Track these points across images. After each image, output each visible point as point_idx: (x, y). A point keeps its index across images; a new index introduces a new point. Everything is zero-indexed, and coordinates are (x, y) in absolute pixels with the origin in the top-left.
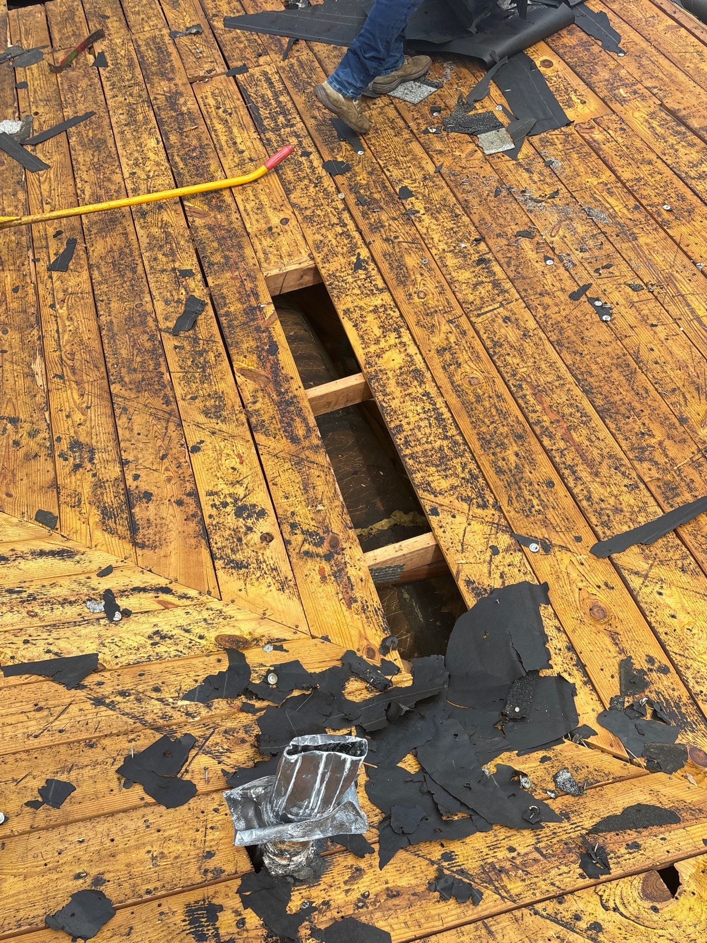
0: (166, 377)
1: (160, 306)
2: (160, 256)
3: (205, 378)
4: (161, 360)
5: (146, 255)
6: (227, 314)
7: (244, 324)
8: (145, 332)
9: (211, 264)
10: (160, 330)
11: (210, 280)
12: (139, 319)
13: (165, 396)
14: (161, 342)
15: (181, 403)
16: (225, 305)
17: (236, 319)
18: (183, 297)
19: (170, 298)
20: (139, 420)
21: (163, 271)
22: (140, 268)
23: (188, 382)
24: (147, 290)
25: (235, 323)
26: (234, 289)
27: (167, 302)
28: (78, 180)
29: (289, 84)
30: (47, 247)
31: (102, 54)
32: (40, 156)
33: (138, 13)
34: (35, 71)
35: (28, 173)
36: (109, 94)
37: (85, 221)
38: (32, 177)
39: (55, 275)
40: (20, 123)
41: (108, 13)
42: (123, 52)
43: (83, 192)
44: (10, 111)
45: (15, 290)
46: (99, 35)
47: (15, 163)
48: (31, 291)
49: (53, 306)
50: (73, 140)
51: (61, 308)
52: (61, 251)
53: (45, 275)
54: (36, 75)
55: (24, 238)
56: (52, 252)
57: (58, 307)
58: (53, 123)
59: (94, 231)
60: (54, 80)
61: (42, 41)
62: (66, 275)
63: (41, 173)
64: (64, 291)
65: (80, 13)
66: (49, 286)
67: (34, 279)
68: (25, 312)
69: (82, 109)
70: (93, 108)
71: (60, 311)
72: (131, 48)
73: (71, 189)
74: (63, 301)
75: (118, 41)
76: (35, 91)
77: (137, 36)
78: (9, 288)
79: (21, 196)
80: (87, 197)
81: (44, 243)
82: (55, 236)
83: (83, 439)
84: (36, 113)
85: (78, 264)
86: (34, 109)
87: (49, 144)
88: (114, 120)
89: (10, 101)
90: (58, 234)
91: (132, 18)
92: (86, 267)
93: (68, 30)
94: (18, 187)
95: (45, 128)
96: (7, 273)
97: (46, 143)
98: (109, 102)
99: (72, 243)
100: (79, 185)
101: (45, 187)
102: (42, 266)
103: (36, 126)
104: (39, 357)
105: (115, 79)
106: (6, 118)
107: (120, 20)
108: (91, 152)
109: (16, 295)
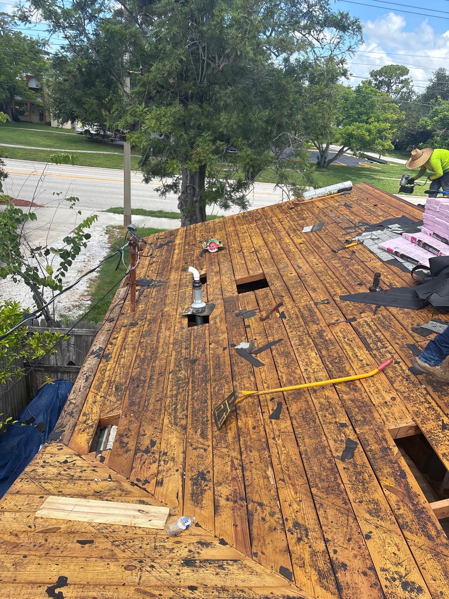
0: (342, 485)
1: (332, 443)
2: (327, 415)
3: (365, 490)
4: (338, 475)
5: (320, 413)
6: (371, 450)
7: (382, 457)
8: (326, 458)
9: (356, 421)
10: (334, 457)
11: (357, 429)
12: (321, 449)
13: (343, 499)
14: (335, 464)
15: (353, 504)
16: (369, 445)
17: (377, 454)
18: (343, 439)
19: (337, 439)
20: (331, 513)
21: (330, 423)
22: (317, 420)
23: (355, 491)
24: (323, 434)
25: (377, 456)
26: (372, 436)
27: (335, 441)
28: (279, 372)
29: (379, 326)
30: (268, 406)
31: (283, 312)
32: (259, 359)
33: (297, 294)
34: (253, 320)
35: (254, 367)
36: (289, 331)
37: (285, 393)
38: (256, 369)
39: (273, 421)
40: (249, 344)
41: (283, 294)
42: (293, 312)
43: (282, 377)
44: (244, 338)
45: (254, 428)
46: (281, 304)
47: (248, 362)
48: (262, 429)
49: (274, 438)
50: (274, 352)
51: (279, 440)
52: (275, 408)
53: (268, 421)
54: (254, 322)
55: (256, 400)
56: (270, 409)
57: (277, 439)
58: (264, 344)
59: (290, 399)
60: (262, 324)
61: (255, 307)
62: (279, 422)
63: (260, 367)
64: (280, 430)
65: (270, 294)
66: (271, 427)
67: (263, 423)
68: (260, 440)
69: (277, 337)
70: (282, 337)
71: (278, 442)
72: (296, 310)
73: (276, 376)
74: (279, 436)
75: (290, 307)
76: (254, 329)
77: (298, 304)
78: (251, 427)
79: (252, 378)
80: (284, 381)
81: (266, 403)
82: (271, 400)
83: (300, 521)
84: (255, 339)
85: (285, 416)
86: (254, 337)
87: (263, 353)
88: (292, 343)
89: (243, 334)
90: (272, 399)
91: (295, 297)
92: (289, 418)
93: (266, 302)
94: (250, 374)
95: (260, 346)
96: (249, 418)
97: (262, 353)
98: (289, 334)
99: (280, 404)
100: (280, 374)
101: (263, 374)
102: (266, 416)
103: (256, 345)
104: (270, 468)
105: (291, 324)
106: (242, 341)
107: (289, 297)
108: (283, 358)
109: (254, 431)
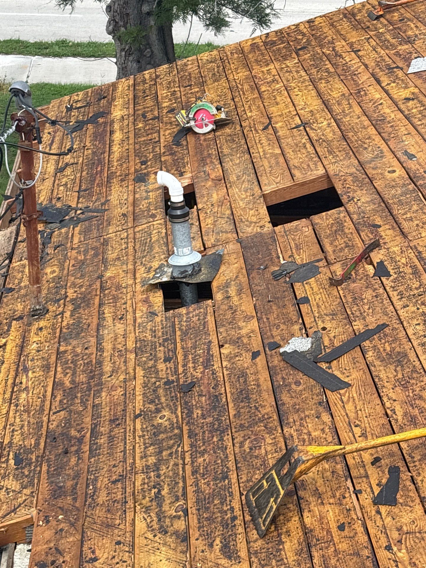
28: (385, 399)
30: (367, 477)
31: (381, 263)
32: (337, 373)
33: (411, 219)
34: (314, 285)
35: (328, 392)
36: (398, 304)
37: (403, 445)
38: (333, 397)
39: (383, 509)
40: (310, 340)
41: (378, 221)
42: (403, 260)
43: (394, 411)
44: (296, 327)
45: (341, 528)
46: (375, 245)
47: (312, 382)
48: (360, 530)
49: (389, 548)
50: (370, 355)
51: (400, 550)
52: (384, 481)
53: (372, 510)
54: (316, 289)
55: (339, 466)
56: (374, 483)
57: (395, 549)
58: (344, 337)
59: (417, 457)
60: (335, 293)
61: (315, 255)
62: (396, 510)
63: (342, 392)
64: (399, 529)
65: (348, 224)
66: (379, 523)
67: (360, 515)
68: (357, 554)
69: (372, 322)
70: (384, 320)
71: (400, 554)
72: (412, 255)
73: (379, 408)
74: (400, 541)
75: (396, 249)
76: (318, 306)
77: (415, 243)
78: (333, 526)
79: (326, 417)
80: (400, 418)
81: (362, 471)
82: (373, 464)
84: (324, 329)
85: (408, 496)
86: (321, 325)
87: (345, 360)
88: (410, 332)
89: (295, 318)
90: (376, 461)
91: (405, 225)
92: (418, 501)
93: (340, 242)
94: (321, 409)
95: (337, 344)
96: (328, 507)
97: (341, 359)
98: (401, 312)
99: (394, 471)
100: (388, 405)
101: (350, 407)
102: (366, 499)
103: (327, 342)
105: (401, 288)
106: (293, 335)
107: (393, 228)
108: (392, 367)
109: (343, 534)
